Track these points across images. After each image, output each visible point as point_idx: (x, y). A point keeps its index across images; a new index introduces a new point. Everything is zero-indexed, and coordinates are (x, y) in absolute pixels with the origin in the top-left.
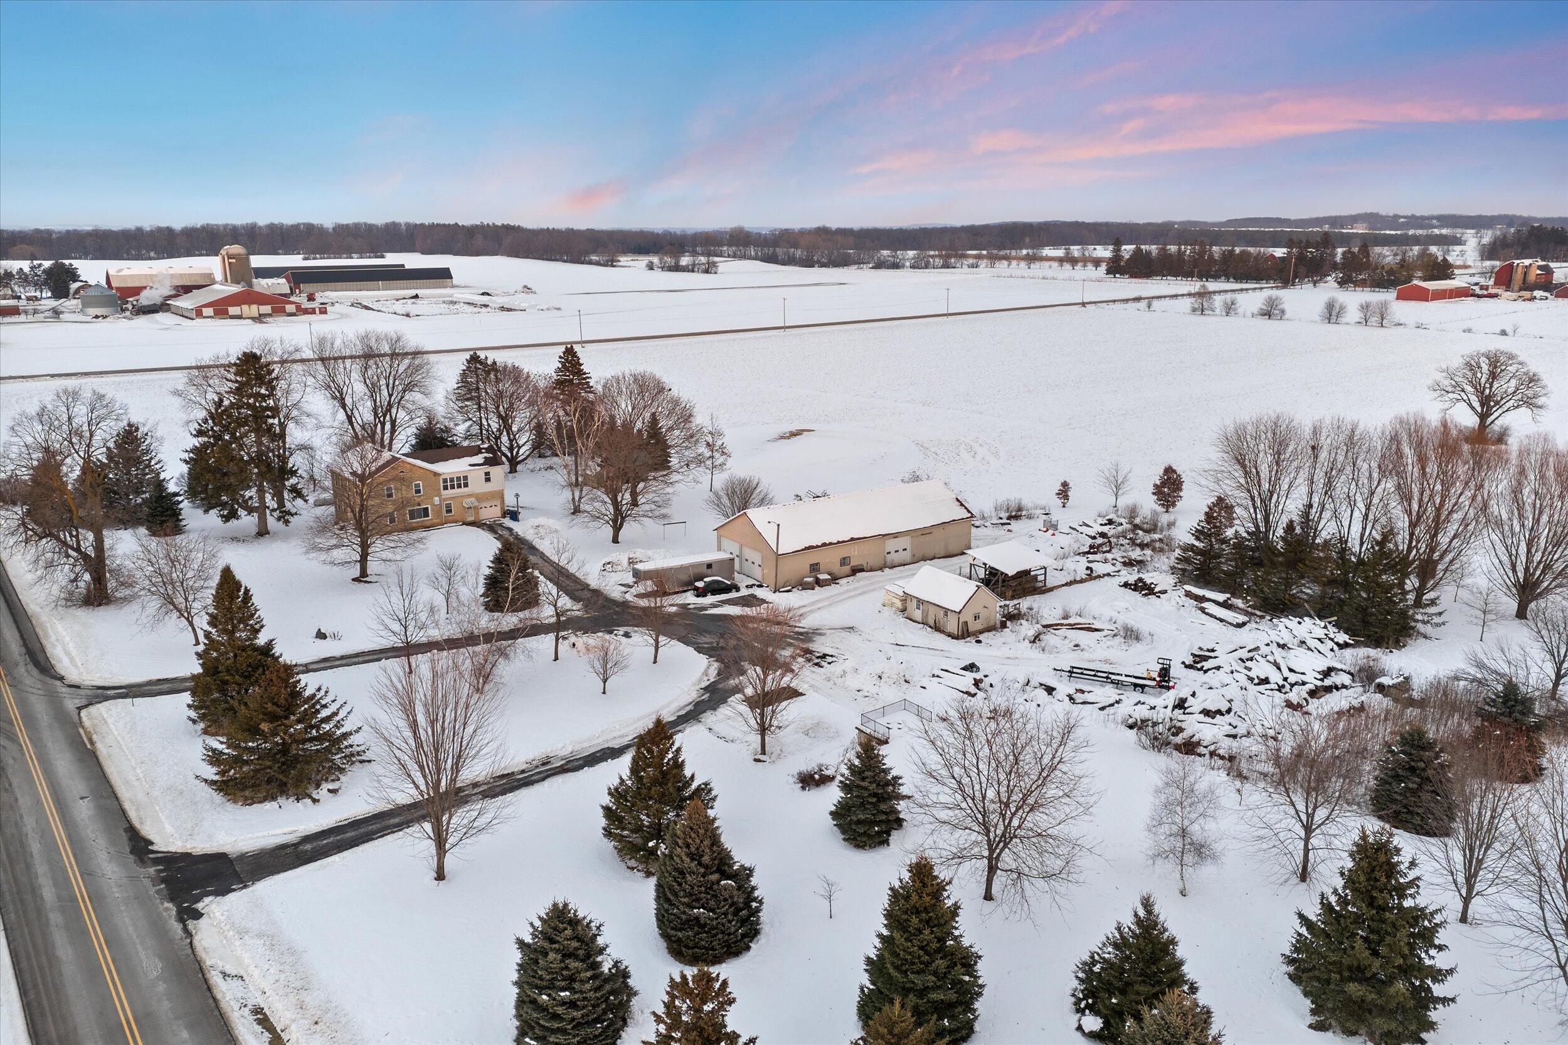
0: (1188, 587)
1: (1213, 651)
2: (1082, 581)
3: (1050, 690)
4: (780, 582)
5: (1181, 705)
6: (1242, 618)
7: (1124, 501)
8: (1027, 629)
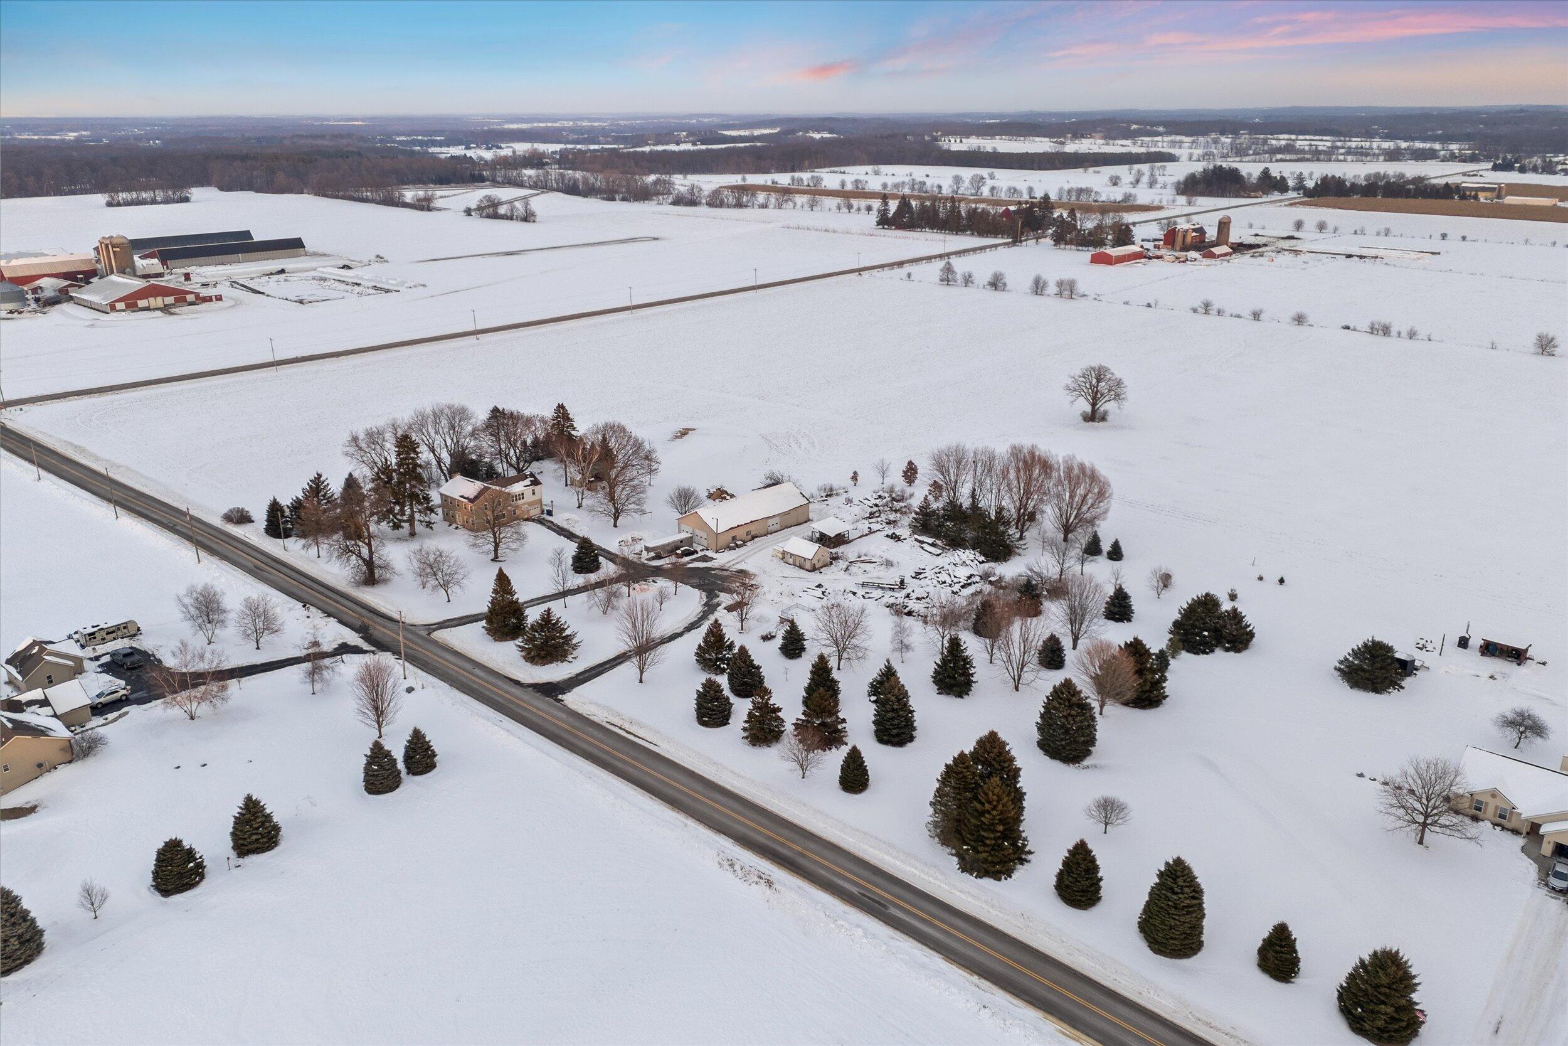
0: (916, 536)
1: (924, 569)
2: (866, 535)
3: (854, 594)
4: (718, 548)
5: (908, 596)
6: (939, 551)
7: (888, 482)
8: (842, 564)
